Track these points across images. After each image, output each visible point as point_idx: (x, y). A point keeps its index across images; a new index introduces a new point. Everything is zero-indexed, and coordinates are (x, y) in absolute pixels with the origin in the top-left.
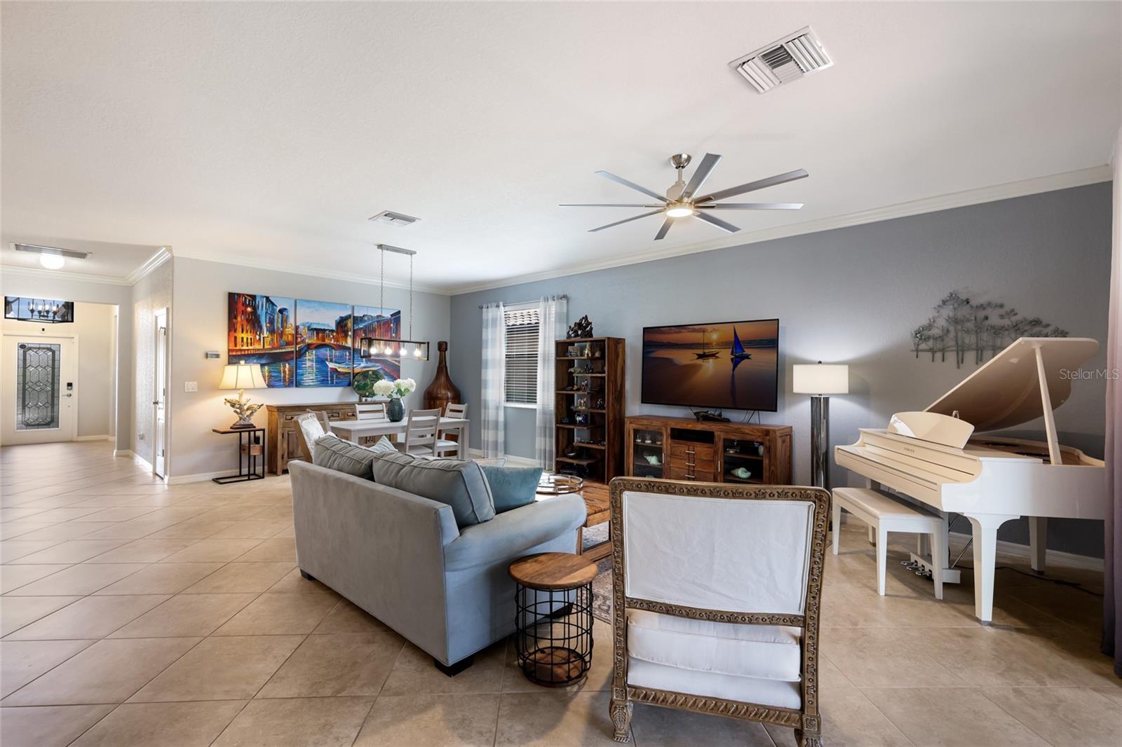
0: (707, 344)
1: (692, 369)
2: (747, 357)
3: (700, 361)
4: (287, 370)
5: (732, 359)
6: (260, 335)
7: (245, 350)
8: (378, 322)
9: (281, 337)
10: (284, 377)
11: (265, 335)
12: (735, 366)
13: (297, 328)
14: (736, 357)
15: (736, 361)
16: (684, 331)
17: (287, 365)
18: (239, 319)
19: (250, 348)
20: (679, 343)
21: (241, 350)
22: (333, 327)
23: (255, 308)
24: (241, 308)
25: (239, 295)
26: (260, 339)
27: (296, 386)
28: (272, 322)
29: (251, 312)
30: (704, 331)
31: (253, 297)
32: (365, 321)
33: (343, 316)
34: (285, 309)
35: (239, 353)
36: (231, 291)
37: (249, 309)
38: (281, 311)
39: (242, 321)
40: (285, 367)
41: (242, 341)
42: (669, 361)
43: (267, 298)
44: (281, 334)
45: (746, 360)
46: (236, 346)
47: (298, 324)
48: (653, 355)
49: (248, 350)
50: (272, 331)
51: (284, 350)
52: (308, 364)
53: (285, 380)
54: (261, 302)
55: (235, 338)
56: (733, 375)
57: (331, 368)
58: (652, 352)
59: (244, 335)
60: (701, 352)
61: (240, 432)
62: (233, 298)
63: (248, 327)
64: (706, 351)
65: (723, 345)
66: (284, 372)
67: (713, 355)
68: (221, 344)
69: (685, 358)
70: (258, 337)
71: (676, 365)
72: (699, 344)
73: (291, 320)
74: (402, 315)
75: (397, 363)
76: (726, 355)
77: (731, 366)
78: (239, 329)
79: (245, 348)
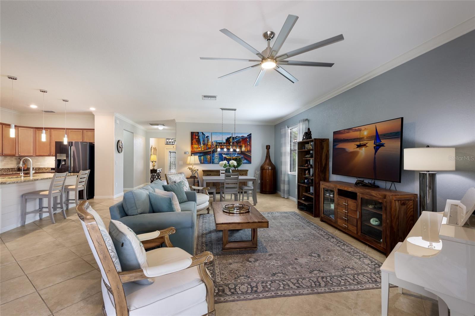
0: (362, 138)
1: (354, 154)
2: (382, 145)
3: (358, 149)
4: (209, 158)
5: (374, 147)
6: (200, 146)
7: (196, 151)
8: (242, 138)
9: (207, 146)
10: (208, 160)
11: (202, 146)
12: (376, 151)
13: (212, 142)
14: (377, 145)
15: (377, 148)
16: (351, 131)
17: (209, 156)
18: (194, 140)
19: (197, 150)
20: (348, 139)
21: (195, 151)
22: (225, 141)
23: (199, 137)
24: (194, 137)
25: (194, 132)
26: (200, 147)
27: (212, 163)
28: (204, 141)
29: (198, 138)
30: (360, 130)
31: (198, 133)
32: (237, 139)
33: (229, 137)
34: (208, 136)
35: (194, 152)
36: (192, 131)
37: (197, 137)
38: (207, 137)
39: (195, 141)
40: (208, 156)
41: (195, 148)
42: (344, 150)
43: (202, 133)
44: (207, 145)
45: (382, 147)
46: (193, 150)
47: (212, 141)
48: (337, 147)
49: (197, 151)
50: (204, 144)
51: (208, 151)
52: (216, 155)
53: (208, 161)
54: (200, 134)
55: (193, 147)
56: (375, 157)
57: (224, 157)
58: (337, 145)
59: (196, 146)
60: (358, 143)
61: (194, 178)
62: (192, 134)
63: (197, 143)
64: (361, 143)
65: (370, 138)
66: (208, 158)
67: (364, 145)
68: (189, 149)
69: (351, 147)
70: (199, 146)
71: (347, 152)
72: (358, 139)
73: (210, 140)
74: (252, 135)
75: (250, 155)
76: (371, 144)
77: (374, 151)
78: (194, 144)
79: (196, 150)
